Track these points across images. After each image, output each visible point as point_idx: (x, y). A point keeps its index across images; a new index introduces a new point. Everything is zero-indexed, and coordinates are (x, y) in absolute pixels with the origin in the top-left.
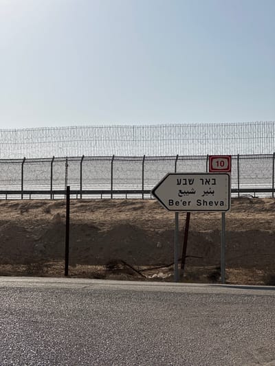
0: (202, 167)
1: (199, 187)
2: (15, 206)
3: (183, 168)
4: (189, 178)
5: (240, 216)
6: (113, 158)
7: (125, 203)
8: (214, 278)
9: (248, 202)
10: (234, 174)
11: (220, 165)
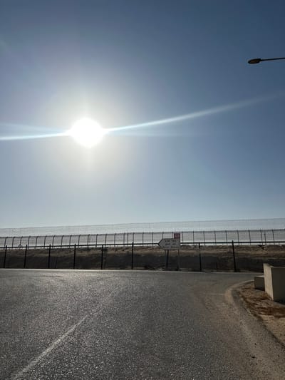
0: (171, 236)
1: (171, 242)
2: (113, 249)
3: (166, 237)
4: (168, 240)
5: (183, 251)
6: (143, 233)
7: (148, 247)
8: (177, 270)
9: (186, 247)
10: (181, 238)
11: (177, 236)
